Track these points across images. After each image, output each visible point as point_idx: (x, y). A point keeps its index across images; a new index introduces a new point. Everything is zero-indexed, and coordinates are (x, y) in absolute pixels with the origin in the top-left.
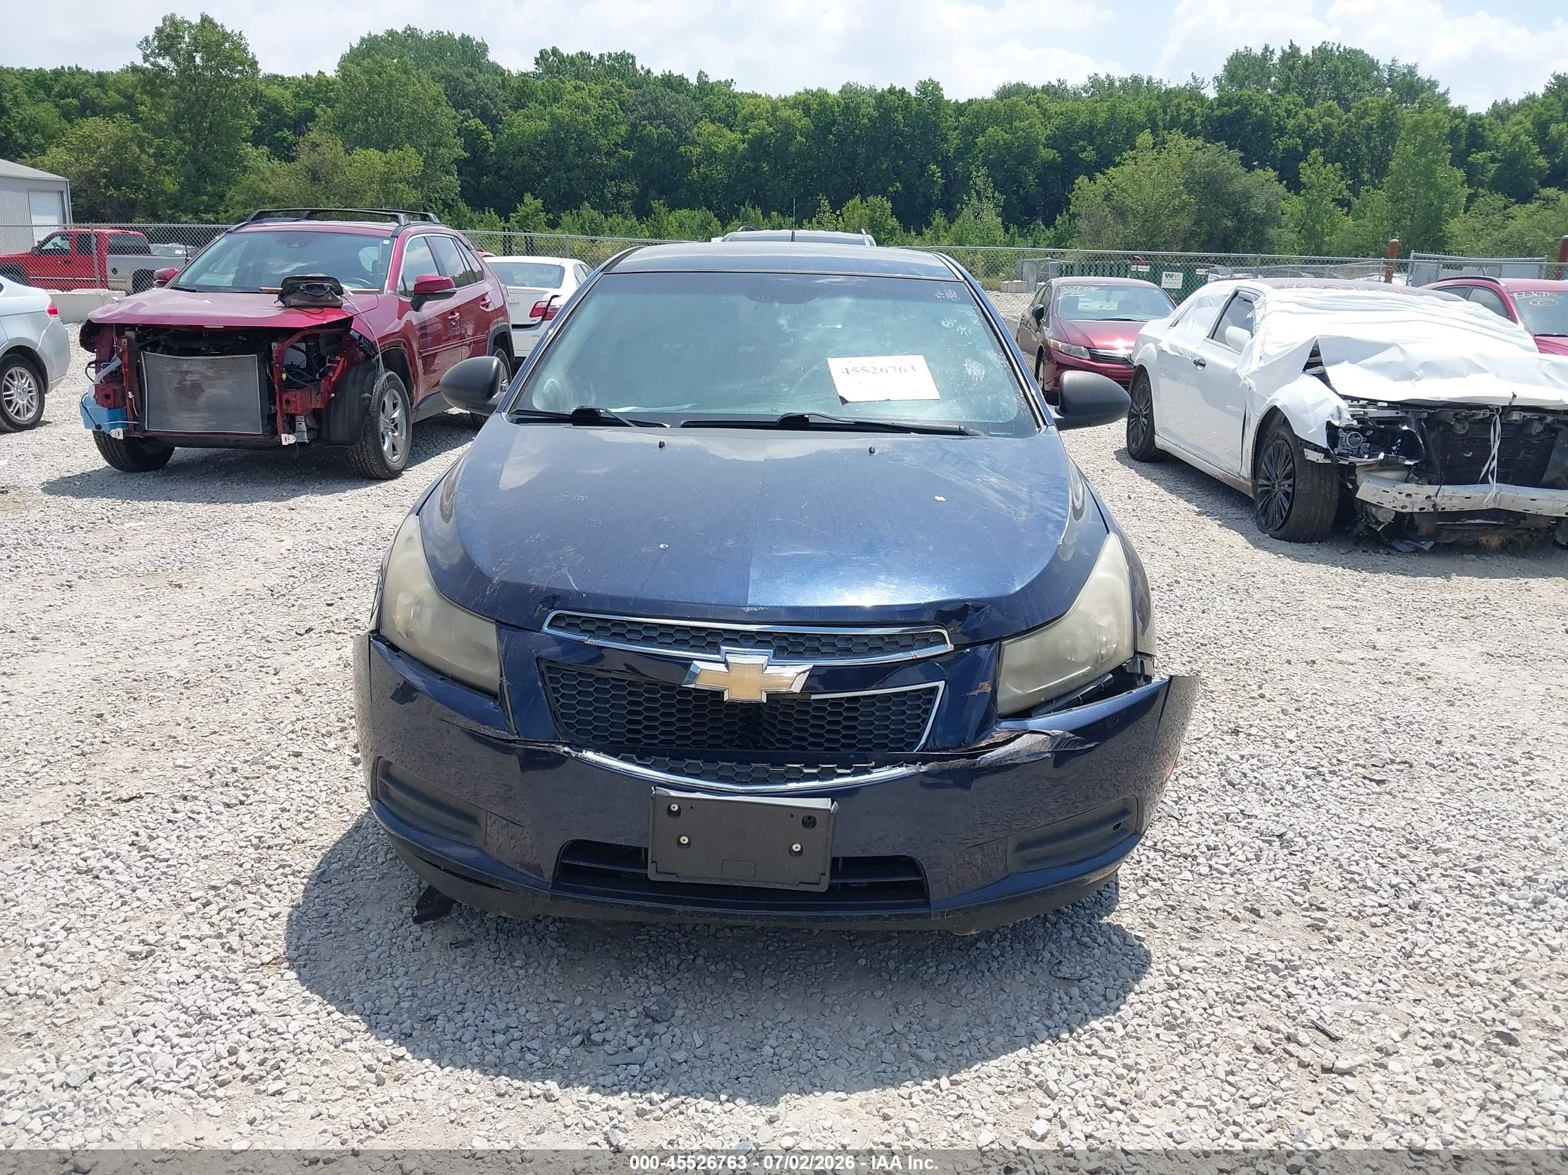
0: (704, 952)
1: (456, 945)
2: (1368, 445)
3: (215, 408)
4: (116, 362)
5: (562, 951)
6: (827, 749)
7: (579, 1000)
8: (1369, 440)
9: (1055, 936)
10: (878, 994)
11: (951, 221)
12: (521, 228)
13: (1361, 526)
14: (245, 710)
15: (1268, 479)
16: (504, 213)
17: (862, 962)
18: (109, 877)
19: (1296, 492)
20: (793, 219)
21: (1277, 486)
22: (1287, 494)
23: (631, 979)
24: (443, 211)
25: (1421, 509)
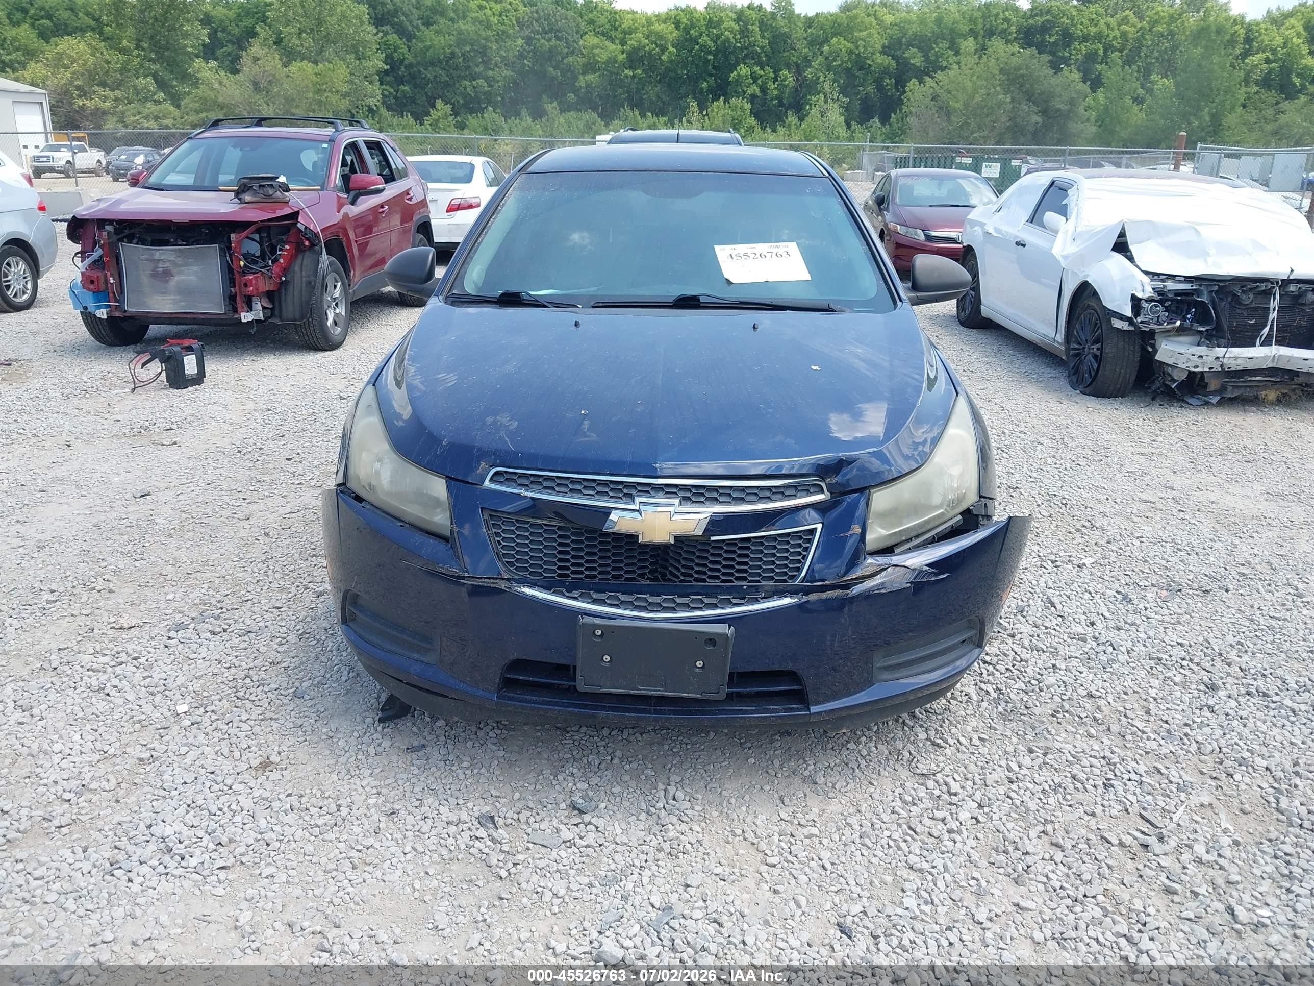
0: (619, 753)
1: (411, 749)
2: (1167, 314)
3: (185, 292)
4: (98, 253)
5: (501, 753)
6: (723, 581)
7: (517, 795)
8: (1167, 309)
9: (912, 738)
10: (767, 788)
11: (801, 119)
12: (434, 130)
13: (1158, 384)
14: (222, 551)
15: (1079, 344)
16: (419, 118)
17: (752, 761)
18: (118, 694)
19: (1104, 355)
20: (665, 119)
21: (1086, 349)
22: (1095, 357)
23: (560, 777)
24: (367, 117)
25: (1210, 368)
